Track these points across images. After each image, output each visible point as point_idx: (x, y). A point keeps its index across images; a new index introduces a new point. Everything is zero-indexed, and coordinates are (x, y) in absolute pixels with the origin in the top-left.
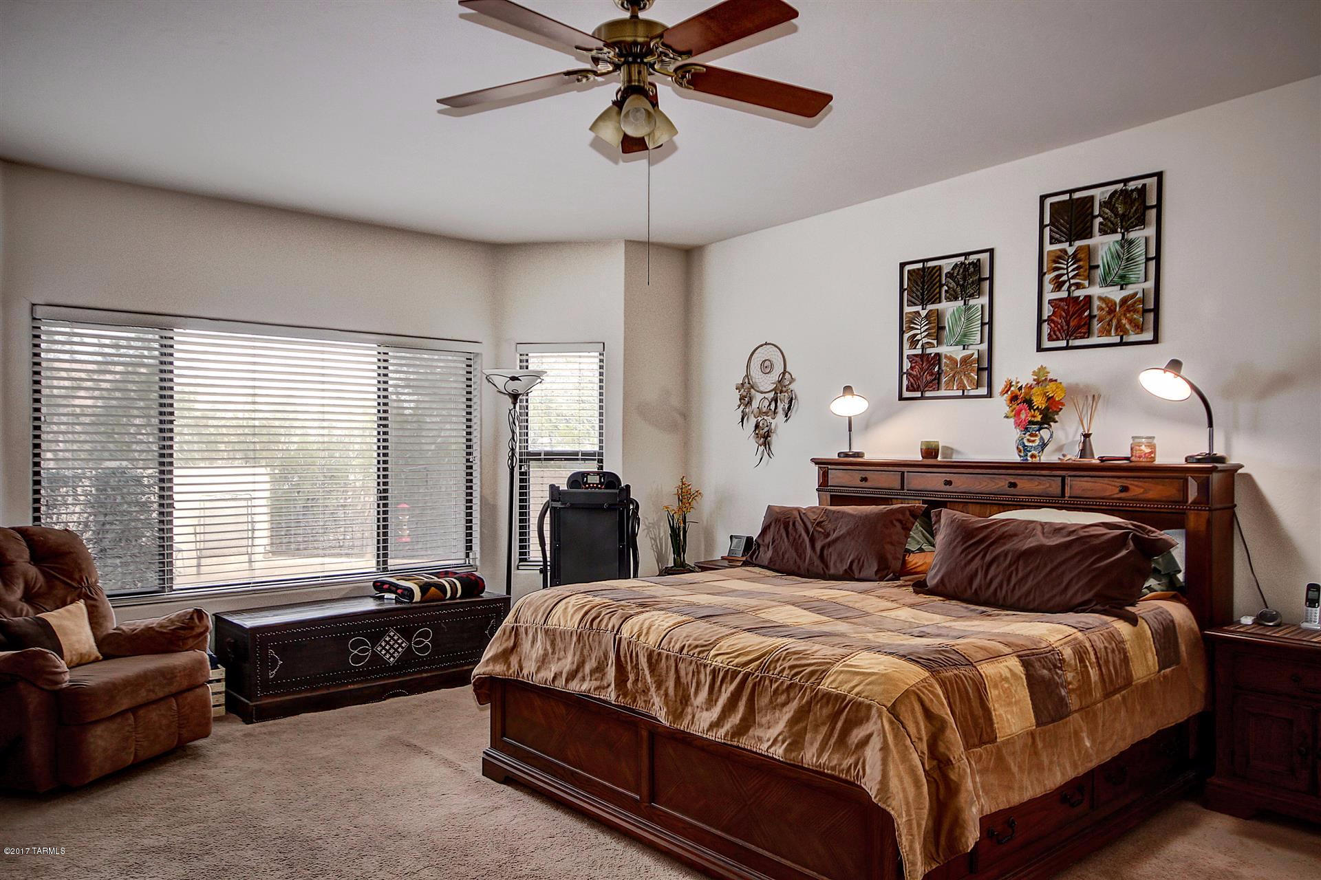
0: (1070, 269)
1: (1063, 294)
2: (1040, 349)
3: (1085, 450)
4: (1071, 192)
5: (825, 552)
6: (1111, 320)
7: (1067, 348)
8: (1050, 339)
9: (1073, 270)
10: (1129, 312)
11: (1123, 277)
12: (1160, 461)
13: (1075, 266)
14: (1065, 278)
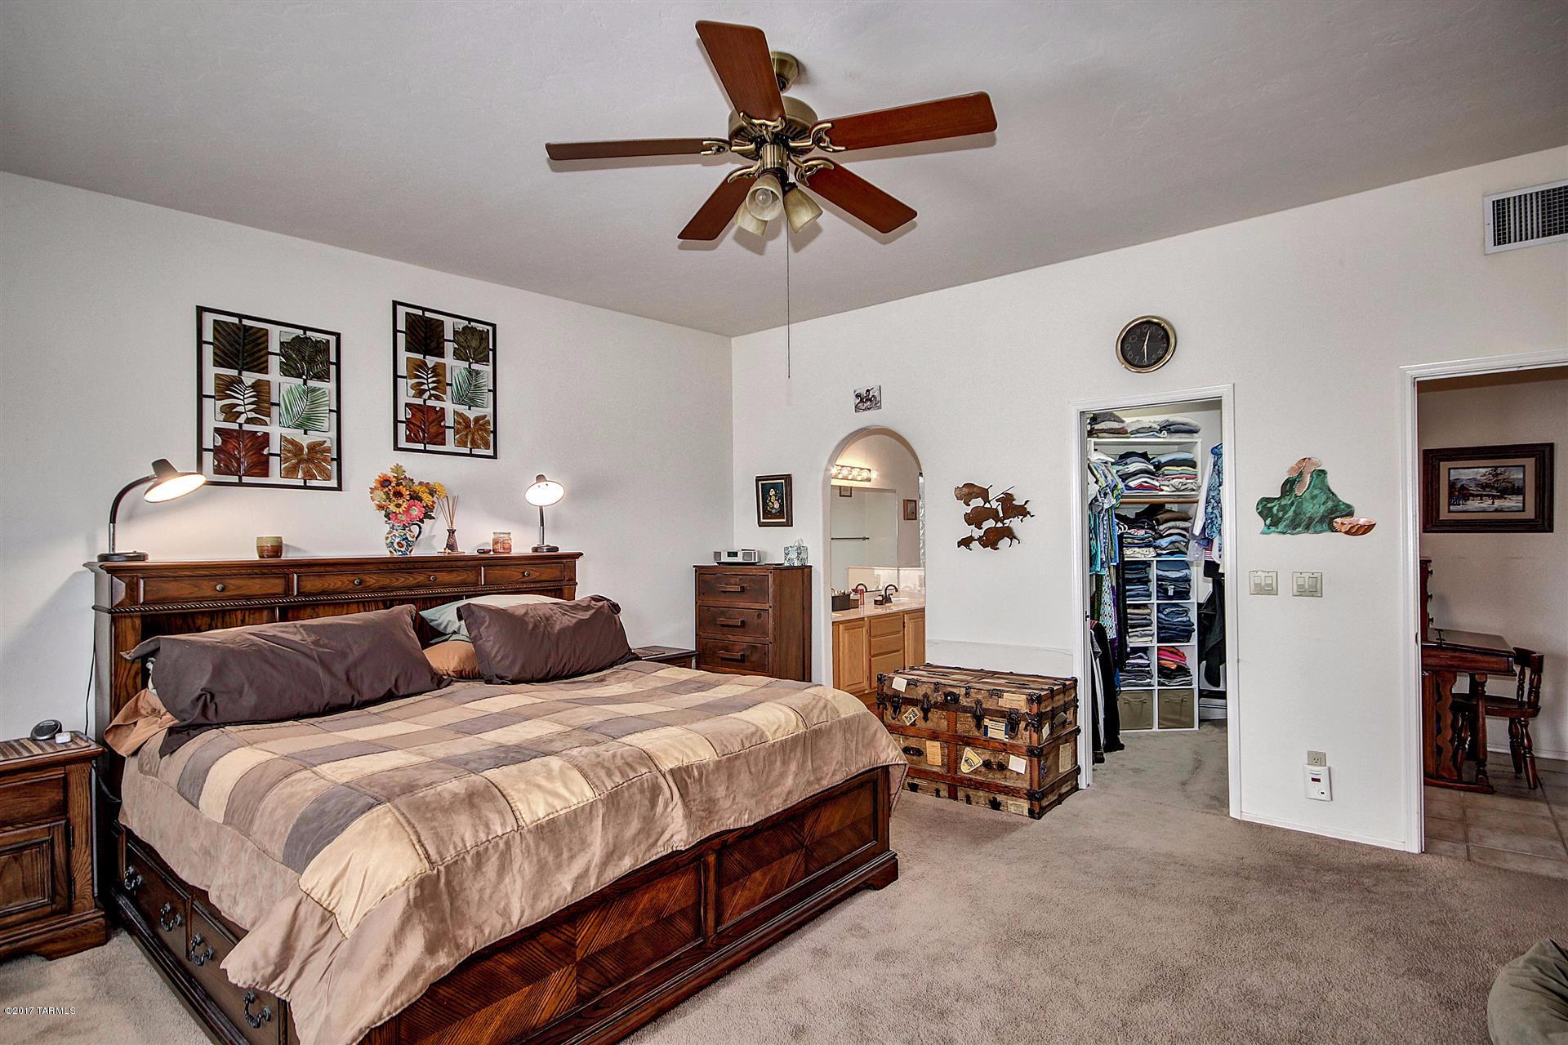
0: (430, 380)
1: (419, 401)
2: (396, 448)
3: (451, 546)
4: (424, 309)
5: (352, 676)
6: (467, 434)
7: (425, 451)
8: (409, 439)
9: (433, 382)
10: (481, 430)
11: (472, 400)
12: (515, 552)
13: (435, 379)
14: (425, 387)
